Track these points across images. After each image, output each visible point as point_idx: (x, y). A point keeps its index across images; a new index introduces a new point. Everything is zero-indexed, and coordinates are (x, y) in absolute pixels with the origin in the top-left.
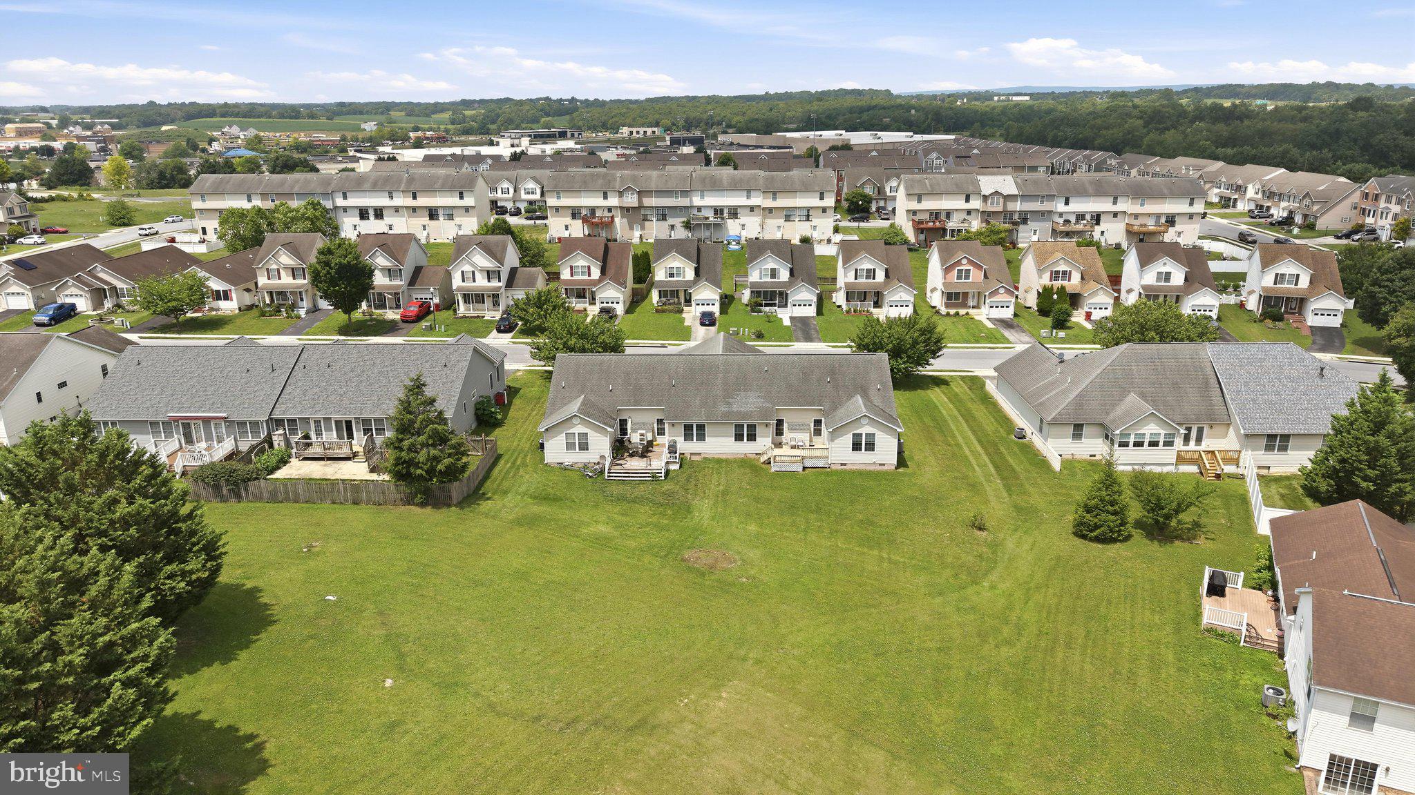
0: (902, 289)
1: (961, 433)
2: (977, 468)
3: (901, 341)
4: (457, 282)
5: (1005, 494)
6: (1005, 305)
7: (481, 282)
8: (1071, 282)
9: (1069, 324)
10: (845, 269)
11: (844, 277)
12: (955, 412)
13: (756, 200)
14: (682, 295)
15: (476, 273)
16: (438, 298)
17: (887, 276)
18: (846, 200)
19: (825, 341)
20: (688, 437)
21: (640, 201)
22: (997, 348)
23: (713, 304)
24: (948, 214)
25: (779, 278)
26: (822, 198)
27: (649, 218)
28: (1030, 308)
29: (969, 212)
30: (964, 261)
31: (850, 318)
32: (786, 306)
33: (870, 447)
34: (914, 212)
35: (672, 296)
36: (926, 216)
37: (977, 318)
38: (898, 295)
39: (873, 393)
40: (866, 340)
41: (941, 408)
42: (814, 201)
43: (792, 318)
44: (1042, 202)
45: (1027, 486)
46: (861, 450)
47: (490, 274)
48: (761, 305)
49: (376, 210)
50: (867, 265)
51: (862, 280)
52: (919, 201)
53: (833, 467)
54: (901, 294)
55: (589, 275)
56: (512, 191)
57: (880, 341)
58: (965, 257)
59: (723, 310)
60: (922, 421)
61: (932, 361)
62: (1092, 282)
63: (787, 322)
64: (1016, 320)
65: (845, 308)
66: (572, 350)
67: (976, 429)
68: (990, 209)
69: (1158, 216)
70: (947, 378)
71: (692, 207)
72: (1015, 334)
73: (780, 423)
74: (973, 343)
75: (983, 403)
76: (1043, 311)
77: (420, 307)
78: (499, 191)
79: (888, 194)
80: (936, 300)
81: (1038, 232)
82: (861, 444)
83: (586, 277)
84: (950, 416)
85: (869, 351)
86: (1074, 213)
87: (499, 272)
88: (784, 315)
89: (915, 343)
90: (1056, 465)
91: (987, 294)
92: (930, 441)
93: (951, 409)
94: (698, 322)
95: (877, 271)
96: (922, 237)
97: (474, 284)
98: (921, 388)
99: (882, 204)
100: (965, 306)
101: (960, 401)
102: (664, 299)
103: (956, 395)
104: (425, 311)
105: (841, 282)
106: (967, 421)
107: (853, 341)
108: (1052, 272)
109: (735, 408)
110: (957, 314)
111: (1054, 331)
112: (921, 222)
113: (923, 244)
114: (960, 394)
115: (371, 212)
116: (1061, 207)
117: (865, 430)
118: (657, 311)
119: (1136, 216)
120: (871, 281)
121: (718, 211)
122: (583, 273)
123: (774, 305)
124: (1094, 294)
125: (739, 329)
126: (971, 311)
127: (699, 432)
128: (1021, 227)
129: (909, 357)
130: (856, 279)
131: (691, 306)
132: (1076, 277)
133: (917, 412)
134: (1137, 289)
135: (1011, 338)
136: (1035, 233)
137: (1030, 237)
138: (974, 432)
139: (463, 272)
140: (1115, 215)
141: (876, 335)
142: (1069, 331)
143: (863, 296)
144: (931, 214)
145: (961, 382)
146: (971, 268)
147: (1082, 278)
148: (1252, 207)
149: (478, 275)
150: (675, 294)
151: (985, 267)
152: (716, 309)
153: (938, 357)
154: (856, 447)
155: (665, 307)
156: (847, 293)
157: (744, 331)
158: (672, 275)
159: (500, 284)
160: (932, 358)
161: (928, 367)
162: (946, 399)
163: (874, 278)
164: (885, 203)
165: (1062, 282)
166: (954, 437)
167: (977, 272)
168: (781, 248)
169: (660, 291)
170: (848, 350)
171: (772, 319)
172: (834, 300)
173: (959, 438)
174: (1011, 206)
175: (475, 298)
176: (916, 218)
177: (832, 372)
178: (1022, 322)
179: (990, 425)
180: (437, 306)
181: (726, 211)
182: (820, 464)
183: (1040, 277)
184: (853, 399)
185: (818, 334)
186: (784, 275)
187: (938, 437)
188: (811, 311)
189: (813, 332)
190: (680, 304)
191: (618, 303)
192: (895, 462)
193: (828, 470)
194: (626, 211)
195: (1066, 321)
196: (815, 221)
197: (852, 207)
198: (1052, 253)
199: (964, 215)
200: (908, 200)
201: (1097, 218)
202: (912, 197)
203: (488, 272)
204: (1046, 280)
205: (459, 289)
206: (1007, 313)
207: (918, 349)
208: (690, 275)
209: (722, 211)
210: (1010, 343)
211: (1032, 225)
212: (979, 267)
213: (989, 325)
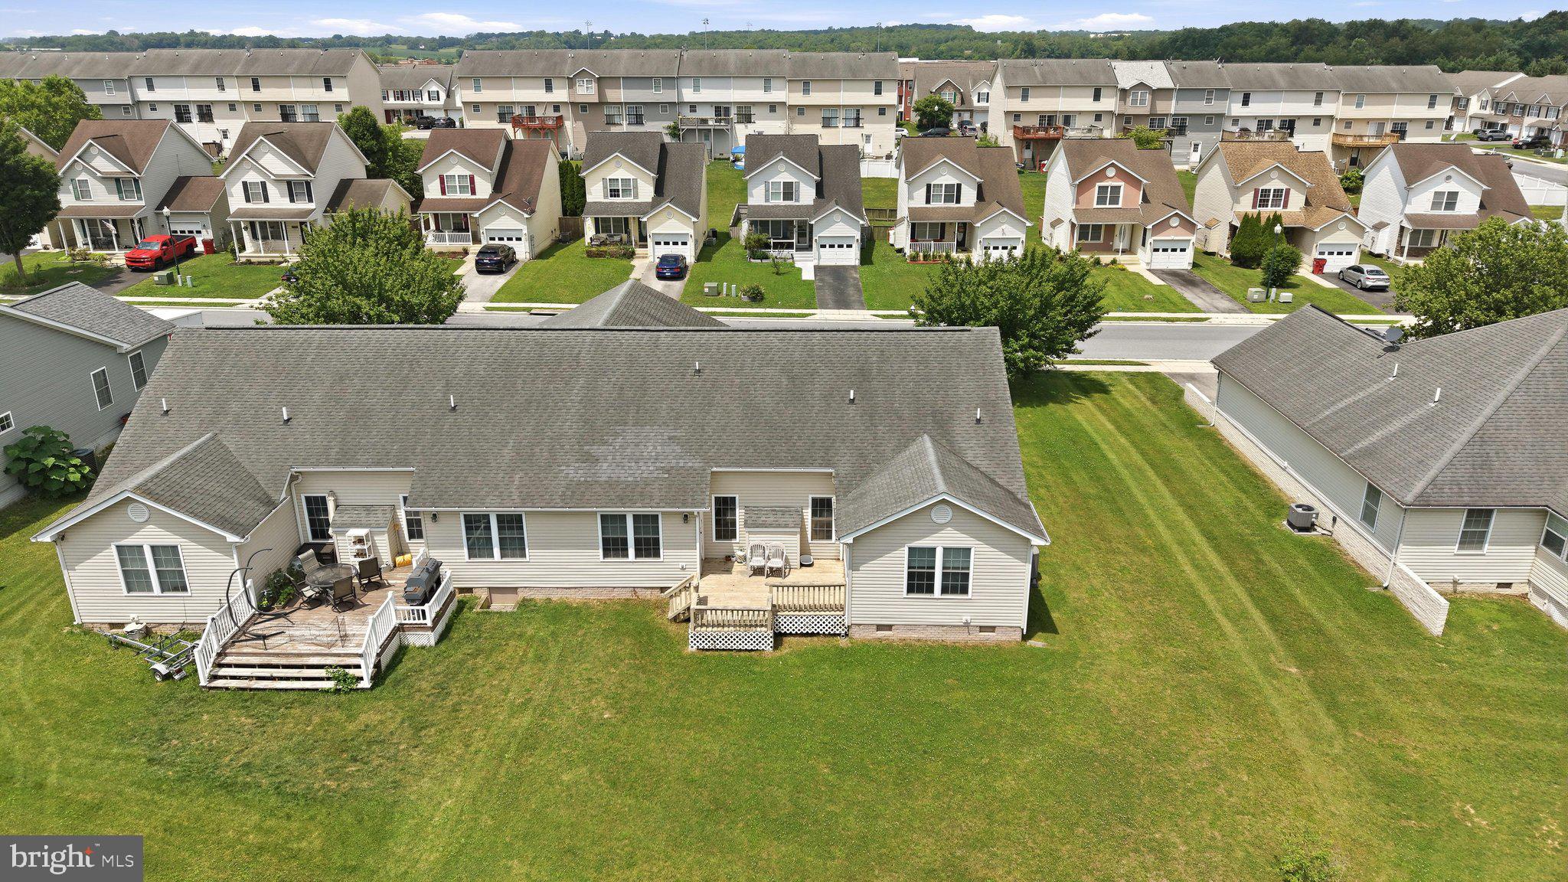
0: (1006, 218)
1: (1163, 512)
2: (1228, 626)
3: (1018, 302)
4: (236, 201)
5: (1329, 725)
6: (1178, 247)
7: (279, 201)
8: (1289, 209)
9: (1292, 280)
10: (909, 183)
11: (909, 200)
12: (1137, 458)
13: (778, 95)
14: (633, 228)
15: (269, 186)
16: (210, 231)
17: (980, 197)
18: (917, 110)
19: (871, 308)
20: (478, 547)
21: (601, 93)
22: (1178, 320)
23: (684, 243)
24: (1068, 118)
25: (797, 200)
26: (878, 92)
27: (617, 120)
28: (1213, 254)
29: (1098, 116)
30: (1111, 172)
31: (918, 268)
32: (810, 248)
33: (957, 583)
34: (1017, 116)
35: (618, 230)
36: (1035, 122)
37: (1131, 268)
38: (999, 230)
39: (962, 428)
40: (946, 301)
41: (1104, 446)
42: (867, 97)
43: (818, 269)
44: (1209, 100)
45: (1379, 691)
46: (930, 589)
47: (293, 189)
48: (768, 246)
49: (200, 107)
50: (947, 179)
51: (938, 204)
52: (1025, 97)
53: (857, 634)
54: (1004, 227)
55: (473, 192)
56: (443, 96)
57: (973, 302)
58: (1113, 165)
59: (703, 256)
60: (1070, 482)
61: (1078, 345)
62: (1324, 209)
63: (808, 275)
64: (1196, 272)
65: (908, 251)
66: (331, 317)
67: (1193, 502)
68: (1131, 110)
69: (1381, 123)
70: (1101, 378)
71: (681, 104)
72: (1202, 295)
73: (725, 506)
74: (1129, 310)
75: (1189, 435)
76: (1241, 260)
77: (163, 245)
78: (426, 96)
79: (976, 104)
80: (1061, 240)
81: (1200, 147)
82: (931, 576)
83: (468, 196)
84: (1127, 467)
85: (951, 323)
86: (1255, 117)
87: (308, 184)
88: (806, 265)
89: (1046, 306)
90: (1434, 618)
91: (1150, 227)
92: (1096, 539)
93: (1124, 449)
94: (654, 272)
95: (964, 187)
96: (1028, 154)
97: (266, 206)
98: (1055, 400)
99: (966, 117)
100: (1108, 248)
101: (1140, 429)
102: (603, 236)
103: (1128, 415)
104: (179, 251)
105: (903, 212)
106: (1167, 481)
107: (920, 304)
108: (1256, 191)
109: (605, 471)
110: (1097, 262)
111: (1274, 290)
112: (1026, 130)
113: (1030, 164)
114: (1134, 412)
115: (194, 111)
116: (1237, 109)
117: (942, 540)
118: (590, 254)
119: (1348, 123)
120: (953, 205)
121: (721, 110)
122: (462, 189)
123: (790, 246)
124: (1331, 228)
125: (720, 286)
126: (1120, 258)
127: (508, 534)
128: (1177, 140)
129: (1033, 336)
130: (928, 201)
131: (646, 246)
132: (1297, 201)
133: (1055, 458)
134: (1395, 221)
135: (1198, 302)
136: (1195, 150)
137: (1189, 154)
138: (1189, 509)
139: (245, 184)
140: (1317, 121)
141: (964, 291)
142: (1295, 291)
143: (940, 231)
144: (1042, 118)
145: (1130, 387)
146: (1122, 184)
147: (1307, 203)
148: (1477, 125)
149: (272, 190)
150: (623, 224)
151: (1145, 181)
152: (689, 253)
153: (1090, 335)
154: (919, 582)
155: (603, 248)
156: (913, 226)
157: (729, 288)
158: (614, 193)
159: (312, 206)
160: (1082, 339)
161: (1070, 357)
162: (1110, 426)
163: (958, 201)
164: (971, 117)
165: (1274, 209)
166: (1149, 527)
167: (1132, 190)
168: (801, 149)
169: (596, 220)
170: (910, 323)
171: (782, 269)
172: (891, 241)
173: (1161, 528)
174: (1162, 107)
175: (270, 230)
176: (1020, 124)
177: (863, 375)
178: (1207, 275)
179: (1223, 496)
180: (207, 244)
181: (733, 111)
182: (823, 623)
183: (1236, 200)
184: (913, 448)
185: (860, 296)
186: (807, 195)
187: (1115, 530)
188: (851, 257)
189: (851, 291)
190: (630, 242)
191: (519, 239)
192: (1023, 624)
193: (843, 642)
194: (581, 108)
195: (1289, 273)
196: (868, 128)
197: (925, 121)
198: (1257, 160)
199: (1091, 120)
200: (1008, 96)
201: (1289, 125)
202: (1013, 91)
203: (289, 183)
204: (1246, 204)
205: (241, 213)
206: (1182, 261)
207: (1052, 319)
208: (646, 192)
209: (727, 110)
210: (1199, 311)
211: (1192, 136)
212: (1135, 182)
213: (1156, 281)
